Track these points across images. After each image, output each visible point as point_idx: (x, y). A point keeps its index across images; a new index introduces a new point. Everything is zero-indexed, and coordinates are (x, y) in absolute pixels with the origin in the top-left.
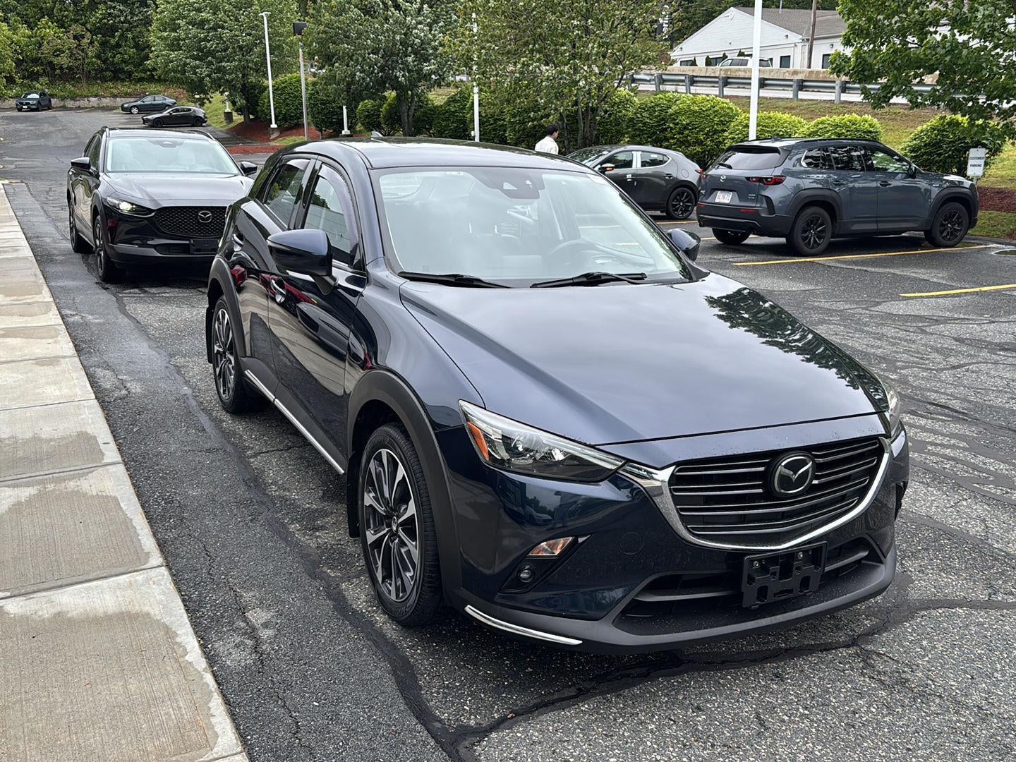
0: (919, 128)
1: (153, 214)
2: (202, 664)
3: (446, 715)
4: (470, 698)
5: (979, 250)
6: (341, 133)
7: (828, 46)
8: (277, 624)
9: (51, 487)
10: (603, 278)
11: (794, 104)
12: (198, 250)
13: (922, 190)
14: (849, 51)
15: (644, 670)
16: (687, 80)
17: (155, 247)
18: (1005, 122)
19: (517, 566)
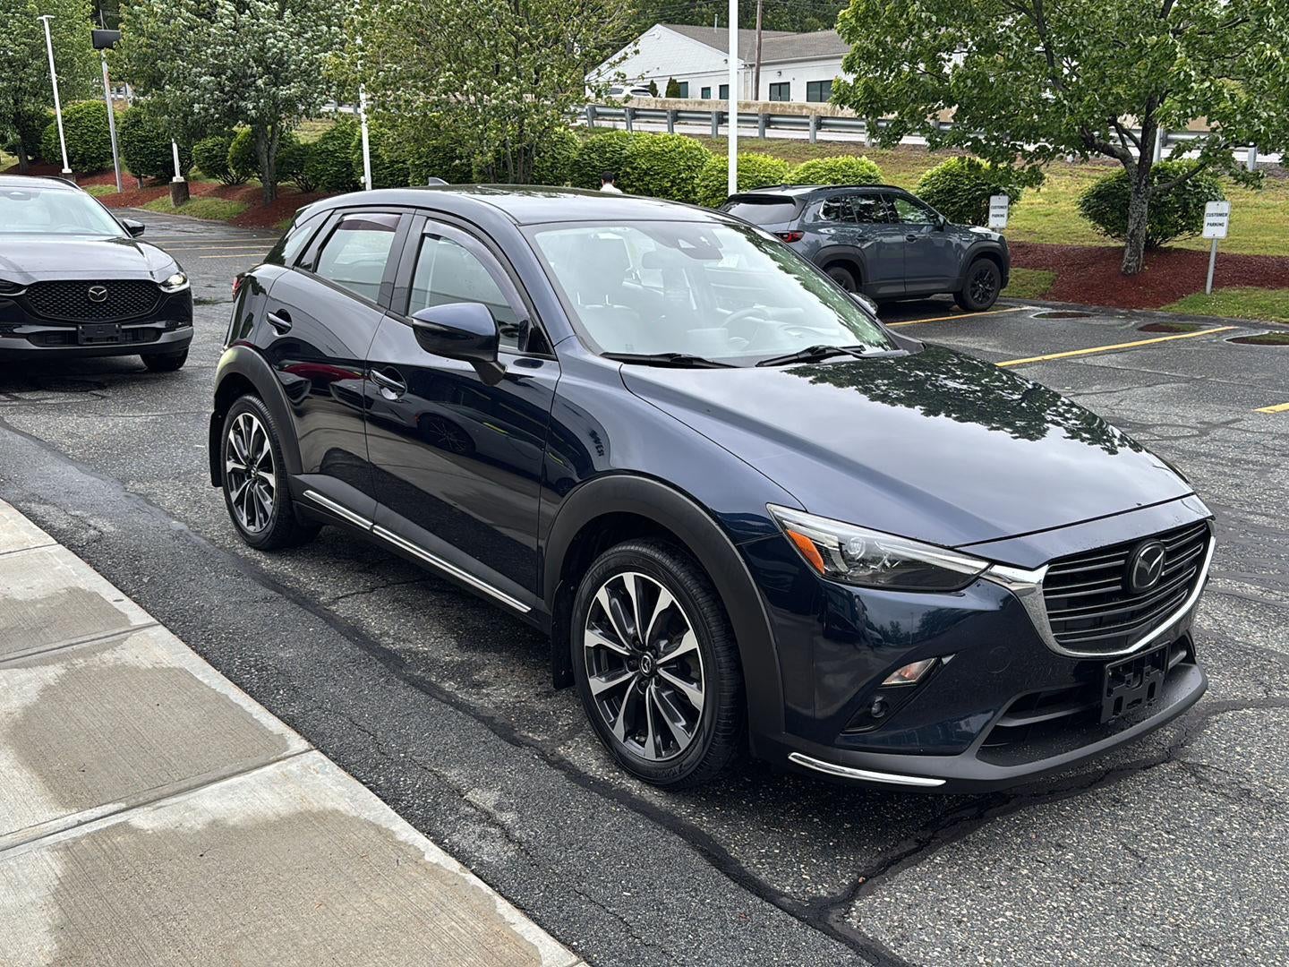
0: (928, 172)
1: (23, 292)
2: (453, 865)
3: (788, 888)
4: (802, 866)
5: (1016, 313)
6: (171, 180)
7: (776, 73)
8: (512, 804)
9: (80, 663)
10: (828, 352)
11: (762, 144)
12: (90, 340)
13: (954, 245)
14: (850, 78)
15: (974, 811)
16: (627, 114)
17: (27, 336)
18: (1031, 165)
19: (863, 699)
